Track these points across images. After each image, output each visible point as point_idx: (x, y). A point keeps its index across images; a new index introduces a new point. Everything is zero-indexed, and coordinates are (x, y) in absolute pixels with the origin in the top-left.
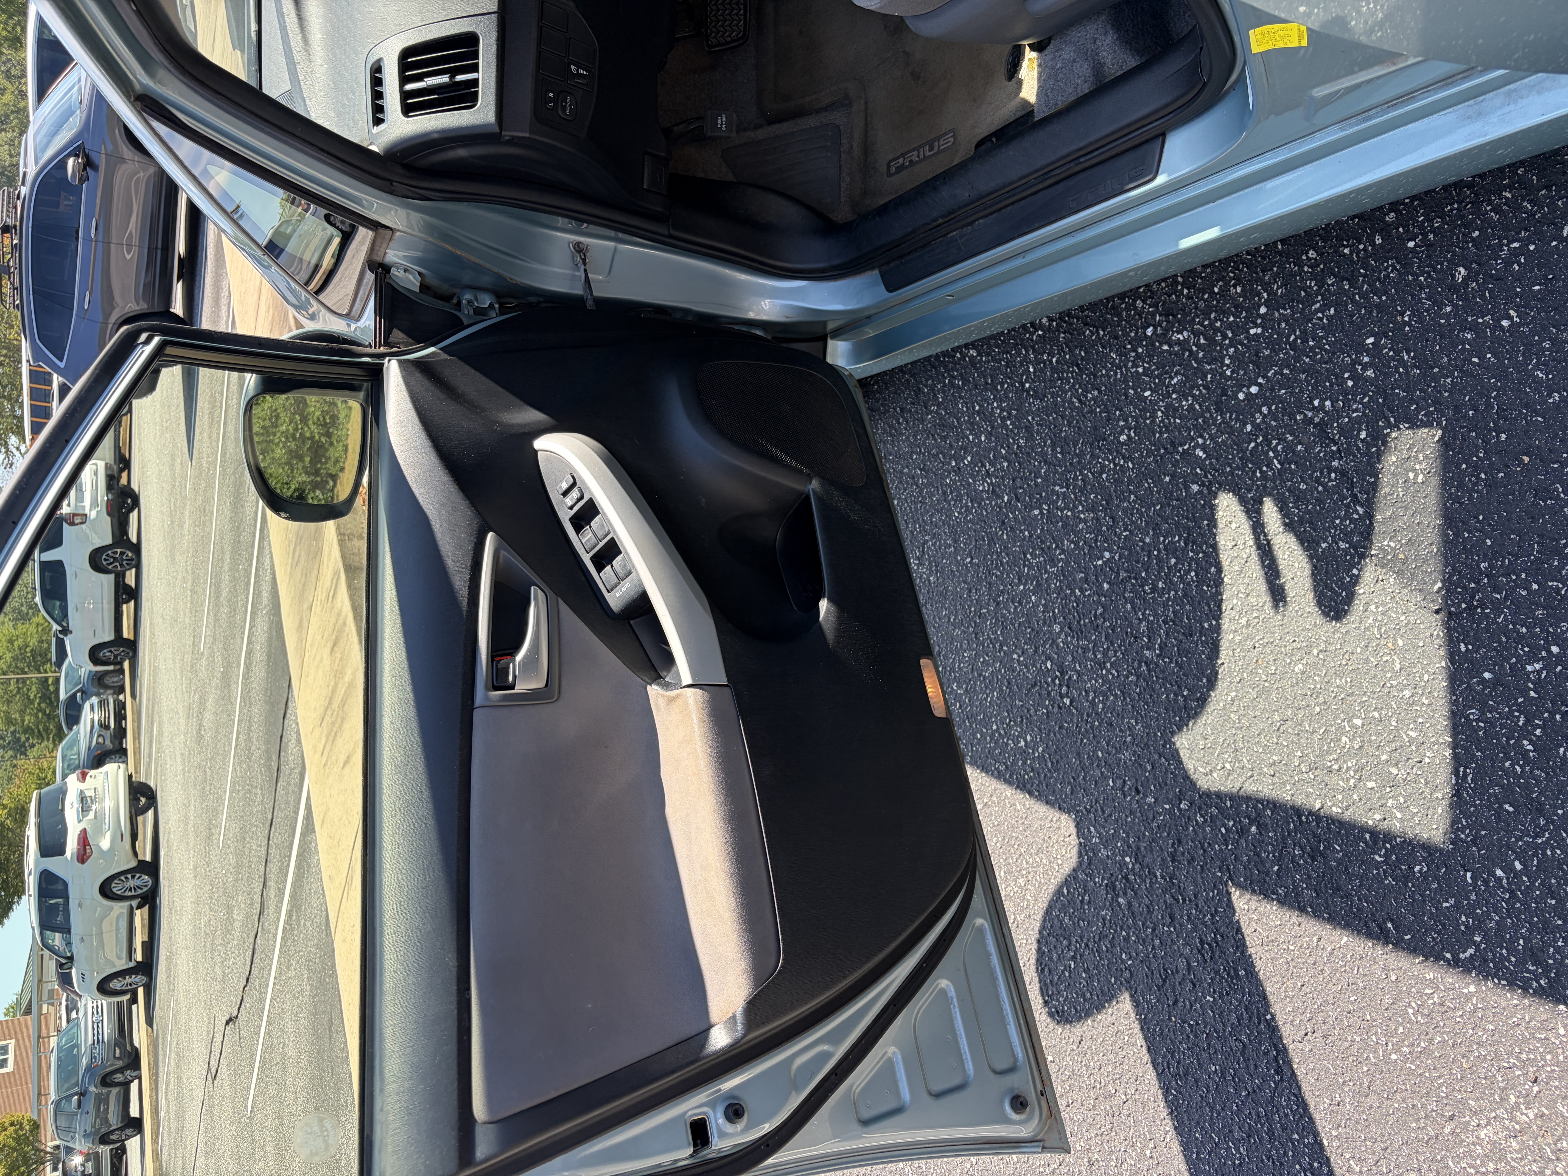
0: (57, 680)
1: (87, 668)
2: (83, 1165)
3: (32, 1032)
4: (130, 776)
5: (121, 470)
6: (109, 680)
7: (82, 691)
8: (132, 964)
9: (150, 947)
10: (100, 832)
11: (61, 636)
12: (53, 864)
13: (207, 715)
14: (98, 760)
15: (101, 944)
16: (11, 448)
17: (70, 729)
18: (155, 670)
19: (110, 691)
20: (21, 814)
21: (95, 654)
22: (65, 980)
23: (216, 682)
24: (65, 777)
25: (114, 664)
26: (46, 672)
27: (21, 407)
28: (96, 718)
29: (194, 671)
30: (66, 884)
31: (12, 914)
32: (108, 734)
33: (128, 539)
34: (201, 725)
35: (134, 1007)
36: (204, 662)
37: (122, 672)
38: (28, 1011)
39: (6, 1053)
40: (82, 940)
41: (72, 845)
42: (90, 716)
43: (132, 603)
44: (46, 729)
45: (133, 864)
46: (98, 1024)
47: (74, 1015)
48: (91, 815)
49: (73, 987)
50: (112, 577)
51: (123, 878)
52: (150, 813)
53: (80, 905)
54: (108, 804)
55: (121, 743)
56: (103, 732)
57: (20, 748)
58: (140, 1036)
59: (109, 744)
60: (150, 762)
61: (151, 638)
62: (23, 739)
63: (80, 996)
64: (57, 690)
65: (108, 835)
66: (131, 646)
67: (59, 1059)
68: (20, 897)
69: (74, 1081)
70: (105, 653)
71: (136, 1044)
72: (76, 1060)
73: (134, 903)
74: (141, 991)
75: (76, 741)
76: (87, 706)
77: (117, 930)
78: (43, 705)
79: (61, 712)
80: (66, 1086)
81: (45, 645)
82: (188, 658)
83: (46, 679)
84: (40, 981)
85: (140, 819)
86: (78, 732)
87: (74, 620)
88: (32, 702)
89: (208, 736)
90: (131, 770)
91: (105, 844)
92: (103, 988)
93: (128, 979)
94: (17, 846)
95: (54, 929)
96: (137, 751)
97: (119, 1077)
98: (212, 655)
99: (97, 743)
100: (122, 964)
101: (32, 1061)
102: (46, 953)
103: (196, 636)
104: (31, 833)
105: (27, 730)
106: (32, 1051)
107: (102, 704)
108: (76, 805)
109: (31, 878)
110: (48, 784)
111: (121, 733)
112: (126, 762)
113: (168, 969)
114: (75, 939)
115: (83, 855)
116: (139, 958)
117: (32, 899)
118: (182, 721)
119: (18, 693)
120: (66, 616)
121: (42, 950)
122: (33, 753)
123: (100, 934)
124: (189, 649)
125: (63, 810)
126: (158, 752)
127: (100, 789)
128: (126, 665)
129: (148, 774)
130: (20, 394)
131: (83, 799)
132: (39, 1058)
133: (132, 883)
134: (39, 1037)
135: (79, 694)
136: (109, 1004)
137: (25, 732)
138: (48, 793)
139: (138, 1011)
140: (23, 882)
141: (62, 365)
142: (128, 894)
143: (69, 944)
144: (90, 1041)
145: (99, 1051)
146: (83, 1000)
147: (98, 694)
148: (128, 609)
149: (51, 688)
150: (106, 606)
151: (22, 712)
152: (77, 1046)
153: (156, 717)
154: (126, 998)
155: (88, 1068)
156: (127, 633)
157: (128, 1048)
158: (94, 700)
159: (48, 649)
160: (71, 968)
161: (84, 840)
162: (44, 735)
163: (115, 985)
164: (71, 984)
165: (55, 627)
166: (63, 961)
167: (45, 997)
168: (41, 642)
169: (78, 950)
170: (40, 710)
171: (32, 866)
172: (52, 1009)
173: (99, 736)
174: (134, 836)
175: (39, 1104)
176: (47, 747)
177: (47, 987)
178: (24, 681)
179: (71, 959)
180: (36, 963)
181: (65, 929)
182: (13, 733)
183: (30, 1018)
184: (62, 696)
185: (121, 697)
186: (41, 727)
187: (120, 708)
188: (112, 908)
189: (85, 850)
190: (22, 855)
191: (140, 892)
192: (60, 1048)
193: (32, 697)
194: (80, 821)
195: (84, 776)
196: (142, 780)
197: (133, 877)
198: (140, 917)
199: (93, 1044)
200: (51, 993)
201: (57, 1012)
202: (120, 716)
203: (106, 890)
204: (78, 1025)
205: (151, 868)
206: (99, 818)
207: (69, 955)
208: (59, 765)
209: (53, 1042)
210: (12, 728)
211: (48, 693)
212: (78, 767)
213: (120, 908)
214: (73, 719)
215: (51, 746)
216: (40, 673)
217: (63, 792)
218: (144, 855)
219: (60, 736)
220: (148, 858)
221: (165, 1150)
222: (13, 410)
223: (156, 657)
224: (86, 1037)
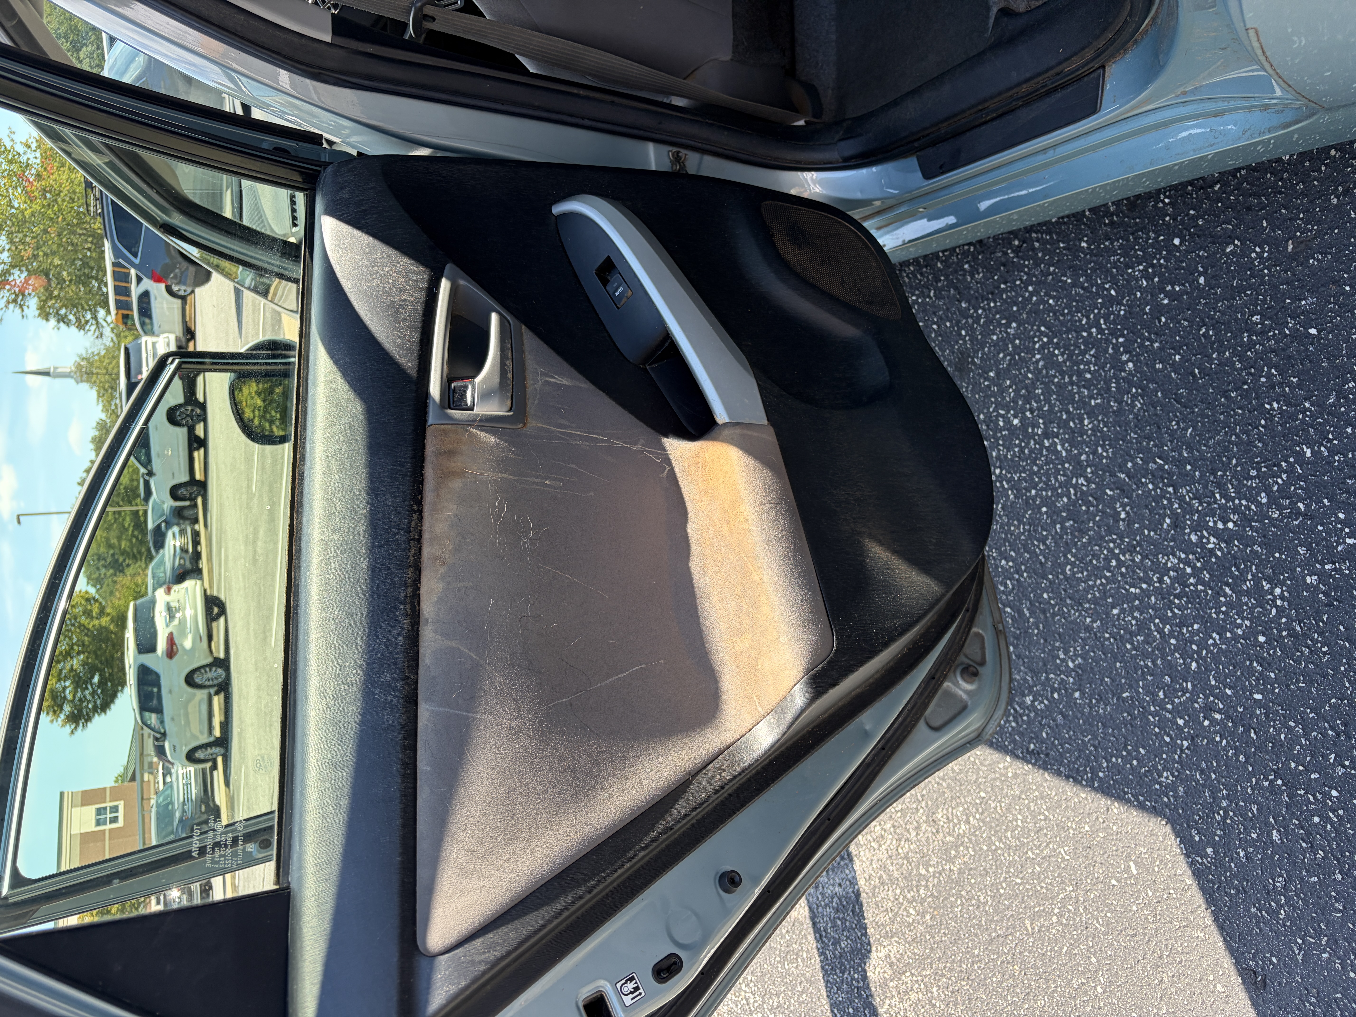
0: (146, 512)
1: (169, 504)
2: (179, 898)
3: (136, 796)
4: (205, 591)
5: (188, 341)
6: (187, 513)
7: (165, 521)
8: (212, 739)
9: (226, 725)
10: (183, 634)
11: (147, 478)
12: (148, 660)
13: (260, 544)
14: (180, 577)
15: (188, 723)
16: (101, 321)
17: (157, 552)
18: (221, 507)
19: (187, 522)
20: (121, 621)
21: (175, 492)
22: (160, 752)
23: (265, 517)
24: (154, 590)
25: (190, 499)
26: (137, 505)
27: (106, 285)
28: (178, 544)
29: (249, 507)
30: (158, 676)
31: (117, 701)
32: (187, 557)
33: (196, 399)
34: (255, 551)
35: (215, 773)
36: (255, 500)
37: (195, 506)
38: (133, 779)
39: (117, 811)
40: (173, 719)
41: (161, 645)
42: (172, 543)
43: (202, 450)
44: (140, 552)
45: (209, 660)
46: (188, 785)
47: (168, 779)
48: (176, 622)
49: (166, 756)
50: (185, 430)
51: (203, 671)
52: (222, 620)
53: (170, 692)
54: (189, 613)
55: (197, 563)
56: (184, 555)
57: (118, 567)
58: (220, 797)
59: (188, 565)
60: (220, 581)
61: (217, 481)
62: (121, 559)
63: (172, 764)
64: (146, 522)
65: (190, 637)
66: (202, 486)
67: (158, 813)
68: (123, 687)
69: (170, 829)
70: (182, 492)
71: (218, 802)
72: (171, 814)
73: (212, 691)
74: (220, 760)
75: (162, 562)
76: (170, 534)
77: (200, 711)
78: (136, 533)
79: (150, 538)
80: (164, 833)
81: (135, 483)
82: (244, 497)
83: (138, 511)
84: (142, 754)
85: (214, 624)
86: (164, 555)
87: (156, 464)
88: (127, 530)
89: (261, 559)
90: (207, 585)
91: (188, 643)
92: (191, 757)
93: (210, 751)
94: (119, 645)
95: (151, 710)
96: (210, 571)
98: (261, 496)
99: (180, 564)
100: (204, 739)
101: (137, 817)
102: (147, 731)
103: (249, 480)
104: (130, 635)
105: (123, 553)
106: (137, 809)
107: (182, 532)
108: (164, 614)
109: (132, 670)
110: (142, 596)
111: (197, 556)
112: (201, 579)
113: (240, 742)
114: (167, 718)
115: (171, 652)
116: (218, 734)
117: (133, 687)
118: (242, 547)
119: (115, 522)
120: (149, 461)
121: (142, 729)
122: (129, 571)
123: (187, 715)
124: (244, 490)
125: (153, 617)
126: (225, 571)
127: (182, 601)
128: (199, 500)
129: (219, 590)
130: (105, 274)
131: (169, 608)
132: (143, 816)
133: (210, 675)
134: (142, 799)
135: (163, 525)
136: (196, 771)
137: (122, 554)
138: (142, 604)
139: (219, 775)
140: (125, 674)
141: (137, 261)
142: (207, 683)
143: (162, 722)
144: (181, 799)
145: (188, 807)
146: (175, 767)
147: (178, 524)
148: (198, 455)
149: (142, 519)
150: (181, 453)
151: (119, 538)
152: (171, 803)
153: (223, 544)
154: (208, 765)
155: (181, 821)
156: (199, 476)
157: (212, 805)
158: (176, 529)
159: (137, 487)
160: (164, 741)
161: (171, 641)
162: (138, 556)
163: (200, 755)
164: (164, 754)
165: (143, 470)
166: (158, 736)
167: (146, 766)
168: (132, 480)
169: (170, 727)
170: (133, 536)
171: (132, 661)
172: (151, 777)
173: (181, 558)
174: (210, 638)
176: (140, 566)
177: (147, 760)
178: (119, 512)
179: (164, 734)
180: (138, 738)
181: (159, 710)
182: (113, 555)
183: (136, 784)
184: (150, 526)
185: (196, 527)
186: (135, 551)
187: (196, 535)
188: (194, 695)
189: (172, 649)
190: (123, 654)
191: (216, 682)
192: (158, 806)
193: (126, 525)
194: (167, 626)
195: (169, 591)
196: (215, 593)
197: (211, 670)
198: (217, 702)
199: (184, 801)
200: (151, 764)
201: (156, 777)
202: (196, 543)
203: (190, 680)
204: (171, 787)
205: (223, 664)
206: (182, 622)
207: (162, 731)
208: (150, 581)
209: (153, 802)
210: (111, 552)
211: (139, 522)
212: (164, 583)
213: (201, 695)
214: (160, 543)
215: (144, 566)
216: (132, 505)
217: (153, 602)
218: (218, 652)
219: (150, 558)
220: (222, 655)
221: (241, 884)
222: (100, 288)
223: (221, 496)
224: (179, 796)
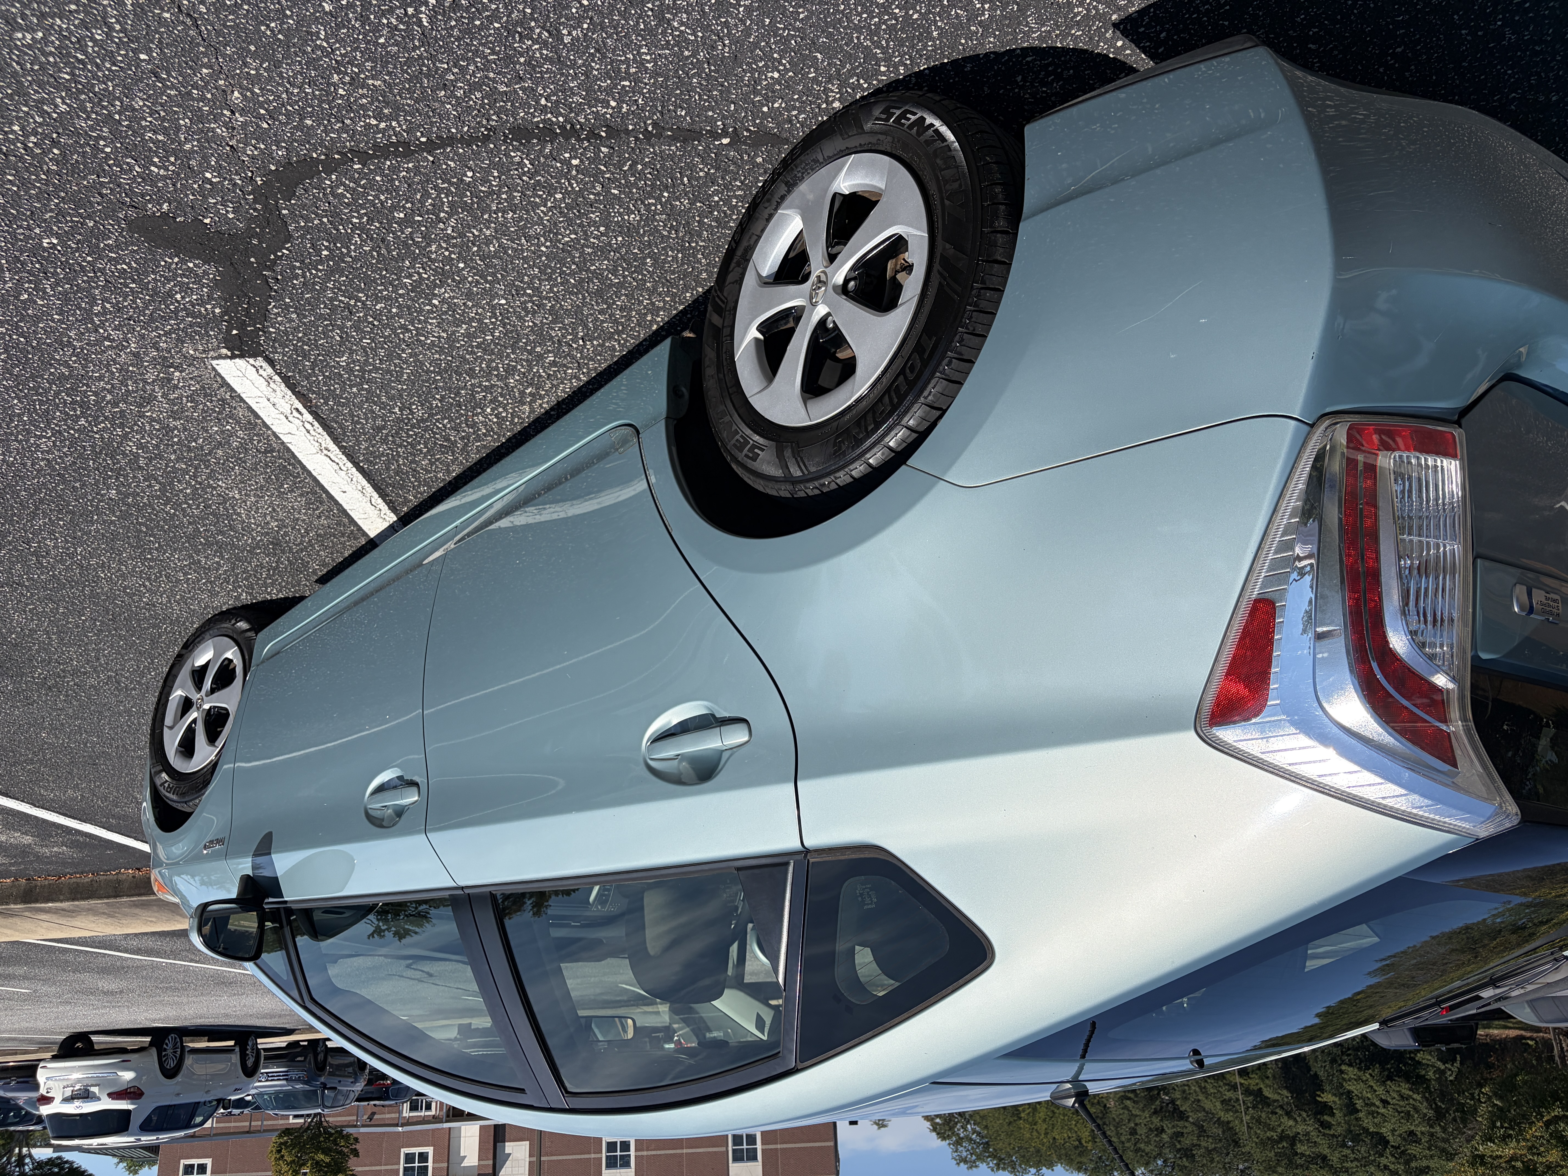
4: (52, 1058)
8: (237, 1049)
9: (225, 1033)
10: (114, 1081)
12: (137, 1120)
15: (214, 1076)
30: (158, 1109)
35: (269, 1046)
40: (206, 1092)
41: (122, 1105)
45: (152, 1052)
46: (275, 1075)
48: (94, 1089)
51: (163, 1059)
52: (92, 1038)
53: (179, 1095)
54: (82, 1075)
65: (119, 1074)
72: (296, 1094)
73: (186, 1049)
74: (260, 1041)
77: (205, 1062)
85: (96, 1047)
90: (49, 1055)
91: (128, 1076)
92: (250, 1072)
93: (248, 1053)
95: (190, 1117)
97: (321, 1057)
100: (235, 1058)
108: (80, 1104)
109: (143, 1138)
112: (37, 1062)
114: (204, 1098)
115: (135, 1094)
116: (232, 1043)
123: (205, 1077)
127: (63, 1084)
129: (51, 1042)
131: (73, 1098)
133: (170, 1051)
136: (264, 1068)
142: (178, 1054)
143: (207, 1103)
144: (284, 1082)
145: (294, 1074)
146: (250, 1089)
152: (284, 1093)
154: (260, 1053)
155: (306, 1082)
160: (228, 1101)
161: (115, 1095)
163: (250, 1062)
174: (122, 1051)
175: (259, 1131)
179: (219, 1102)
181: (193, 1107)
188: (188, 1068)
189: (130, 1093)
191: (178, 1045)
194: (99, 1099)
195: (46, 1099)
196: (56, 1046)
197: (165, 1050)
199: (286, 1079)
203: (171, 1073)
205: (159, 1035)
206: (98, 1083)
207: (215, 1103)
213: (188, 1061)
217: (59, 1117)
218: (144, 1041)
220: (147, 1038)
224: (281, 1086)
